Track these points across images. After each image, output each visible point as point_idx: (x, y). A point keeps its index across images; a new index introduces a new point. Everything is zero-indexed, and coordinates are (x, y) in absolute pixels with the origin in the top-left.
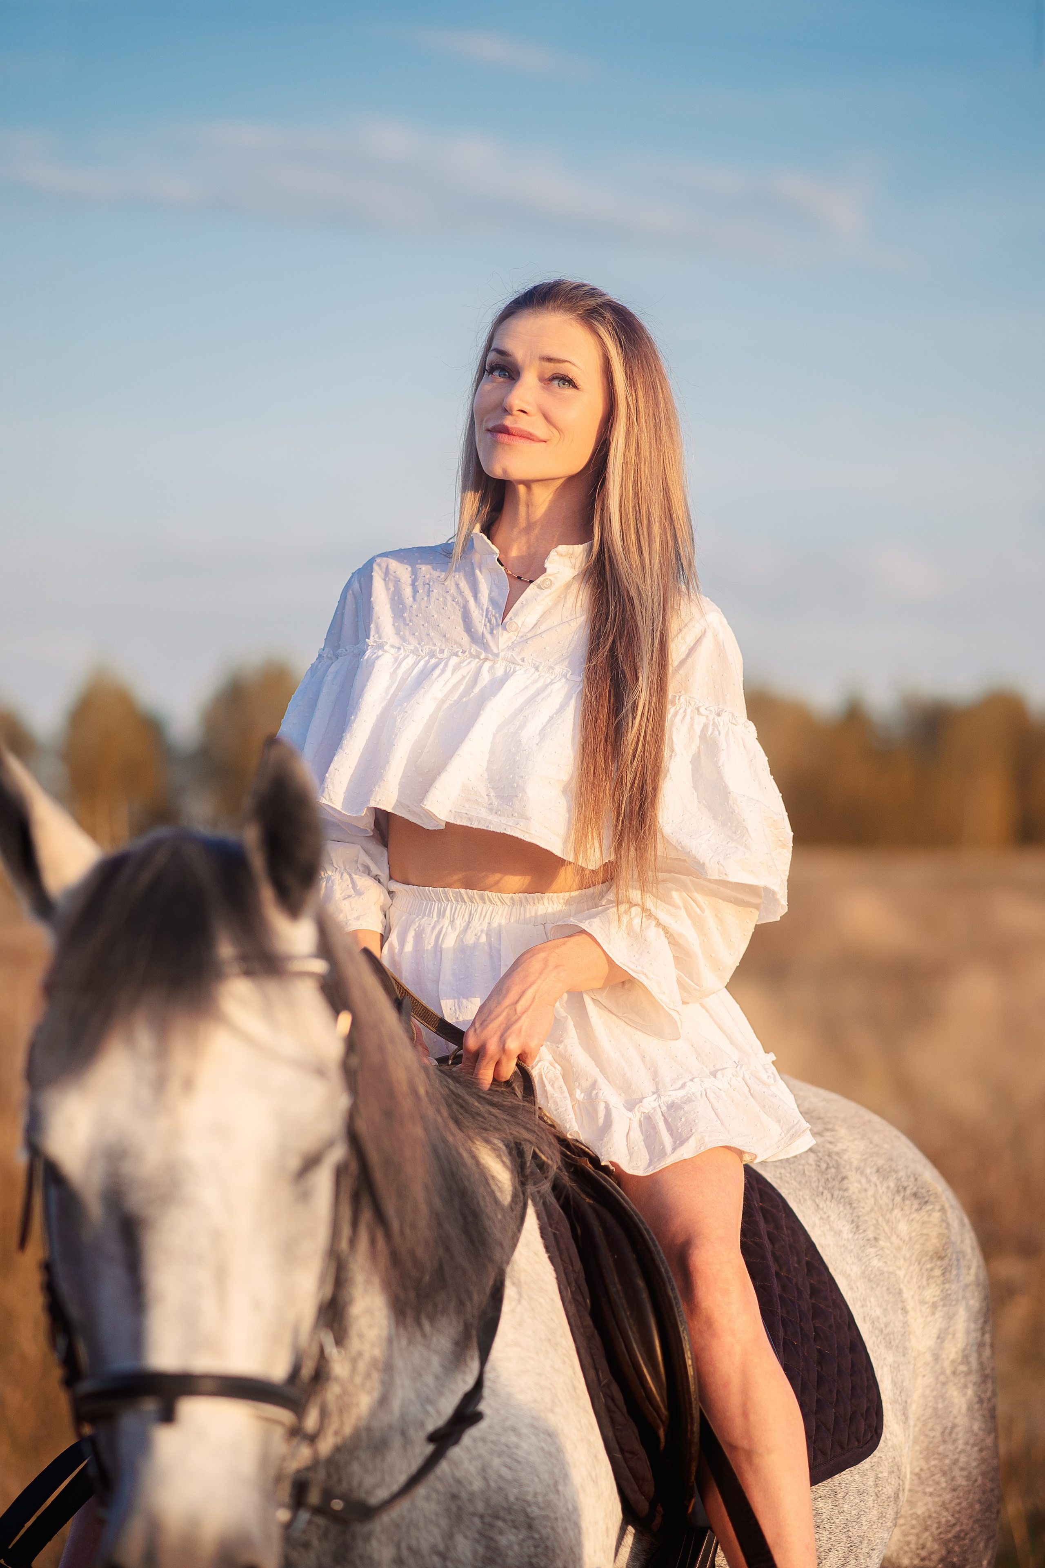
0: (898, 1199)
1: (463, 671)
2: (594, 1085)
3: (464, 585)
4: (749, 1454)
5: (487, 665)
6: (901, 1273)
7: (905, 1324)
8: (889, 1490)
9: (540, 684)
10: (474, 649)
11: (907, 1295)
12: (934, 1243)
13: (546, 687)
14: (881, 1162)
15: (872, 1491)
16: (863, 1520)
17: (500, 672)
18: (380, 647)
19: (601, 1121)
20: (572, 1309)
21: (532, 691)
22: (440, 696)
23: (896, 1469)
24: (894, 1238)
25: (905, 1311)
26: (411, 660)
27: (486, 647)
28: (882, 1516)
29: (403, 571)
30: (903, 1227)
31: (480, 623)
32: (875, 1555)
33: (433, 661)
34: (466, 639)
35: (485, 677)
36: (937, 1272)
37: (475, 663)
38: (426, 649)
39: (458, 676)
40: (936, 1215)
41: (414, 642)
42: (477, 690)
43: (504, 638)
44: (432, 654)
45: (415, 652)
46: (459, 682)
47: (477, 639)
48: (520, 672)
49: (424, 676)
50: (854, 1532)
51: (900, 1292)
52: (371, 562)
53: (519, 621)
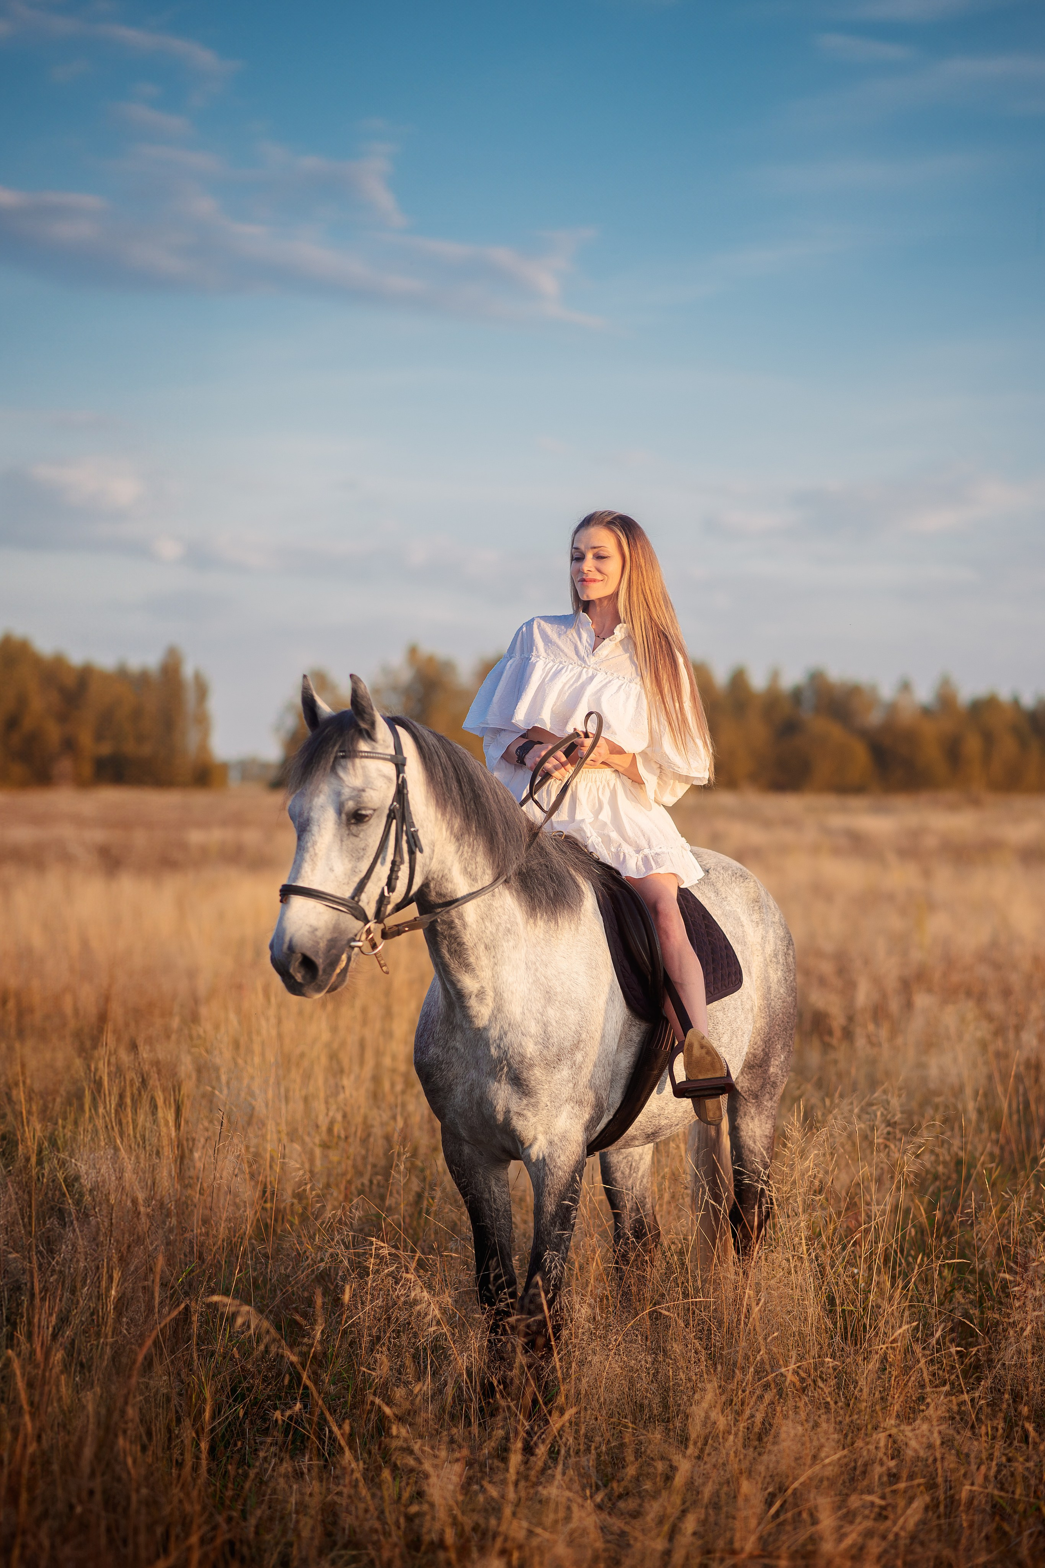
0: (733, 879)
1: (575, 672)
2: (620, 845)
3: (575, 635)
4: (682, 985)
5: (585, 670)
6: (739, 910)
7: (743, 931)
8: (748, 1007)
9: (607, 680)
10: (580, 662)
11: (742, 919)
12: (753, 895)
13: (610, 681)
14: (724, 864)
15: (740, 1007)
16: (738, 1020)
17: (590, 674)
18: (538, 657)
19: (621, 859)
20: (608, 930)
21: (604, 682)
22: (565, 681)
23: (750, 997)
24: (734, 896)
25: (742, 926)
26: (551, 664)
27: (585, 662)
28: (746, 1018)
29: (548, 628)
30: (737, 890)
31: (582, 652)
32: (745, 1035)
33: (561, 666)
34: (575, 658)
35: (584, 677)
36: (756, 908)
37: (580, 669)
38: (558, 660)
39: (572, 673)
40: (752, 884)
41: (552, 657)
42: (581, 681)
43: (592, 660)
44: (561, 663)
45: (553, 661)
46: (573, 676)
47: (582, 659)
48: (599, 674)
49: (558, 673)
50: (734, 1026)
51: (739, 918)
52: (533, 620)
53: (600, 653)
